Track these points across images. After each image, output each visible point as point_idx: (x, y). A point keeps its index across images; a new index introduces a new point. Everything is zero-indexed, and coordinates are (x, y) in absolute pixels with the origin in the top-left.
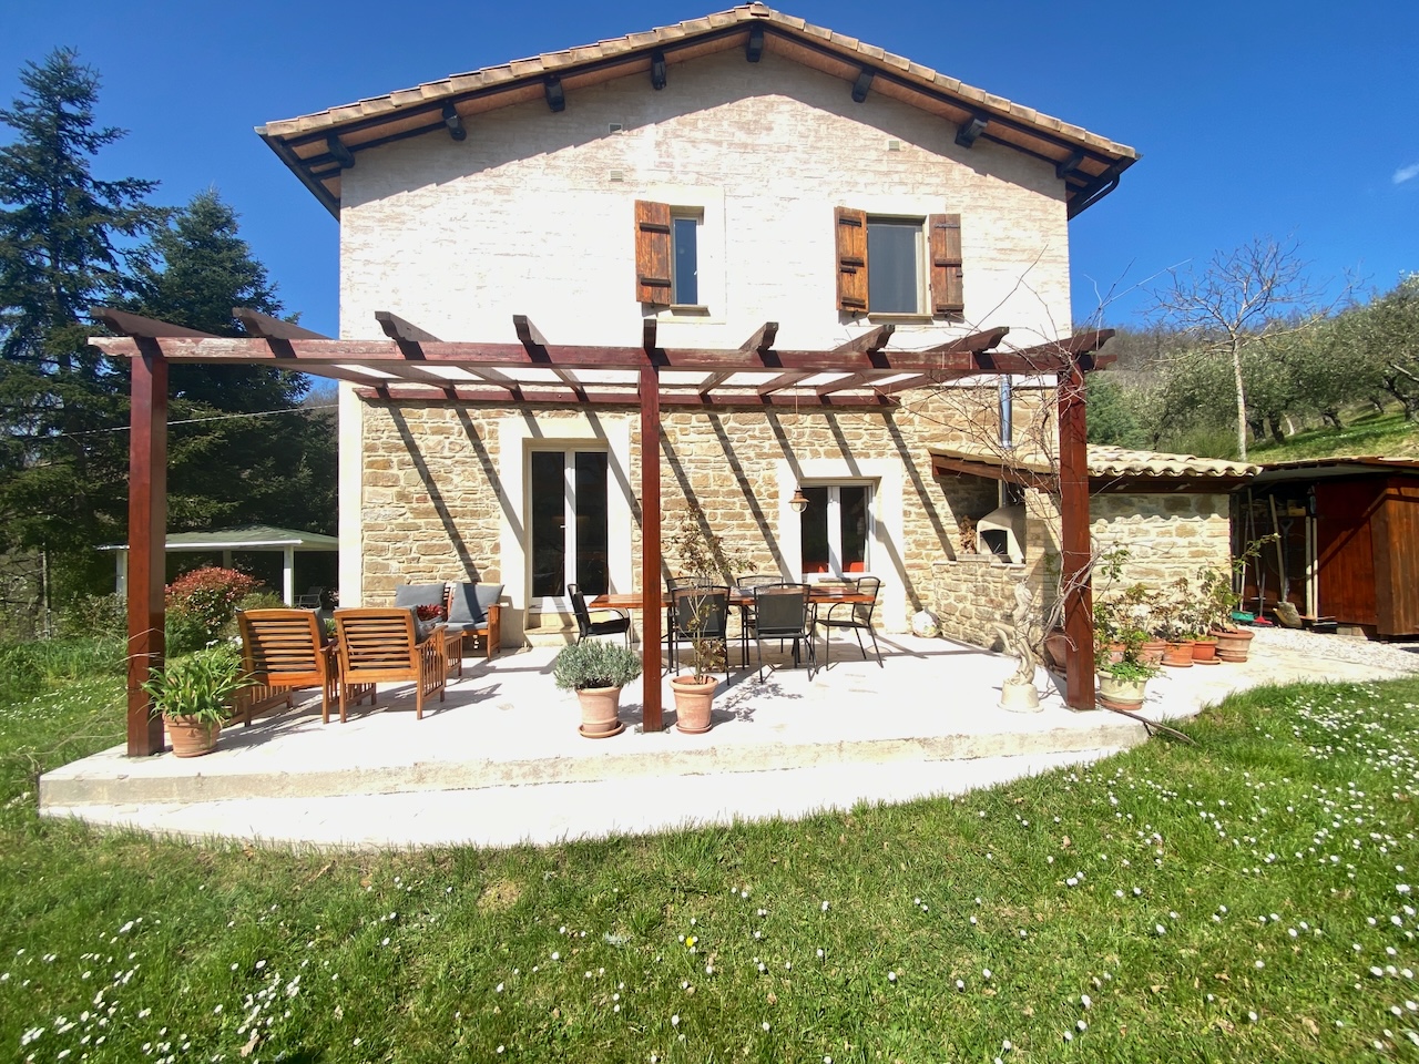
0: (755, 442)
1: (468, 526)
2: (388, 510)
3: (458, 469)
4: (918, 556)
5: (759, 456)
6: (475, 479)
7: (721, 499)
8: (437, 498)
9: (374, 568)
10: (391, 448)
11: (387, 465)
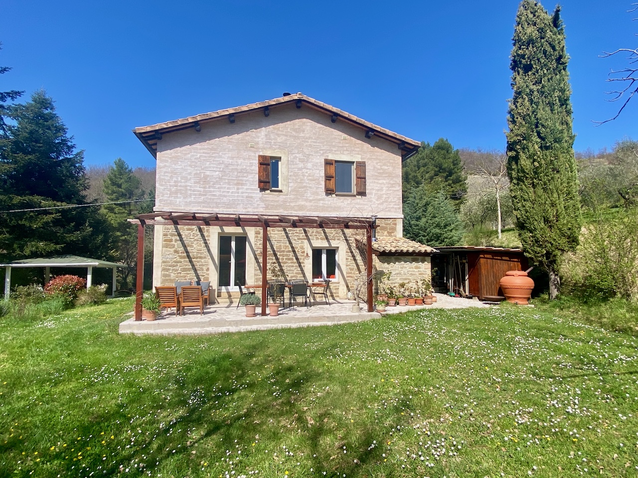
0: (297, 234)
1: (198, 262)
2: (171, 256)
3: (195, 242)
4: (351, 273)
5: (298, 239)
6: (201, 246)
7: (285, 253)
8: (187, 252)
9: (165, 276)
10: (172, 235)
11: (171, 240)
